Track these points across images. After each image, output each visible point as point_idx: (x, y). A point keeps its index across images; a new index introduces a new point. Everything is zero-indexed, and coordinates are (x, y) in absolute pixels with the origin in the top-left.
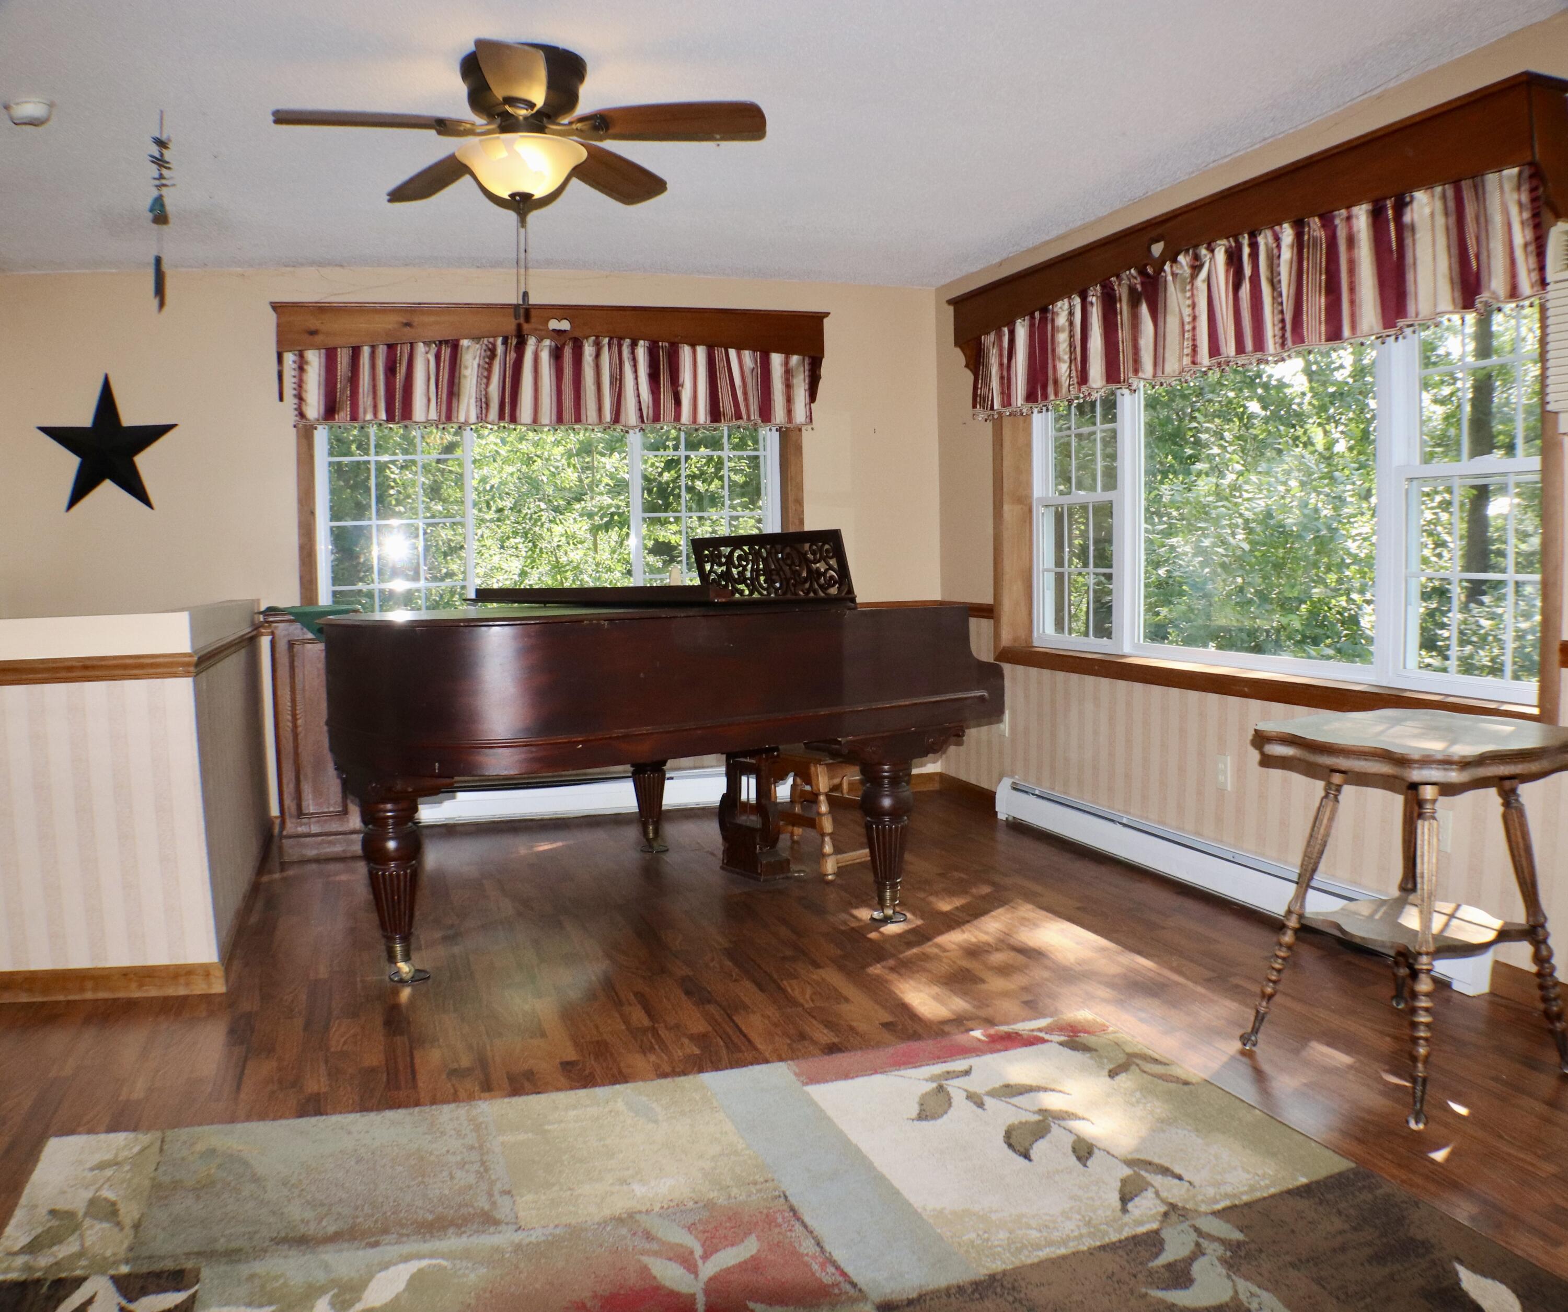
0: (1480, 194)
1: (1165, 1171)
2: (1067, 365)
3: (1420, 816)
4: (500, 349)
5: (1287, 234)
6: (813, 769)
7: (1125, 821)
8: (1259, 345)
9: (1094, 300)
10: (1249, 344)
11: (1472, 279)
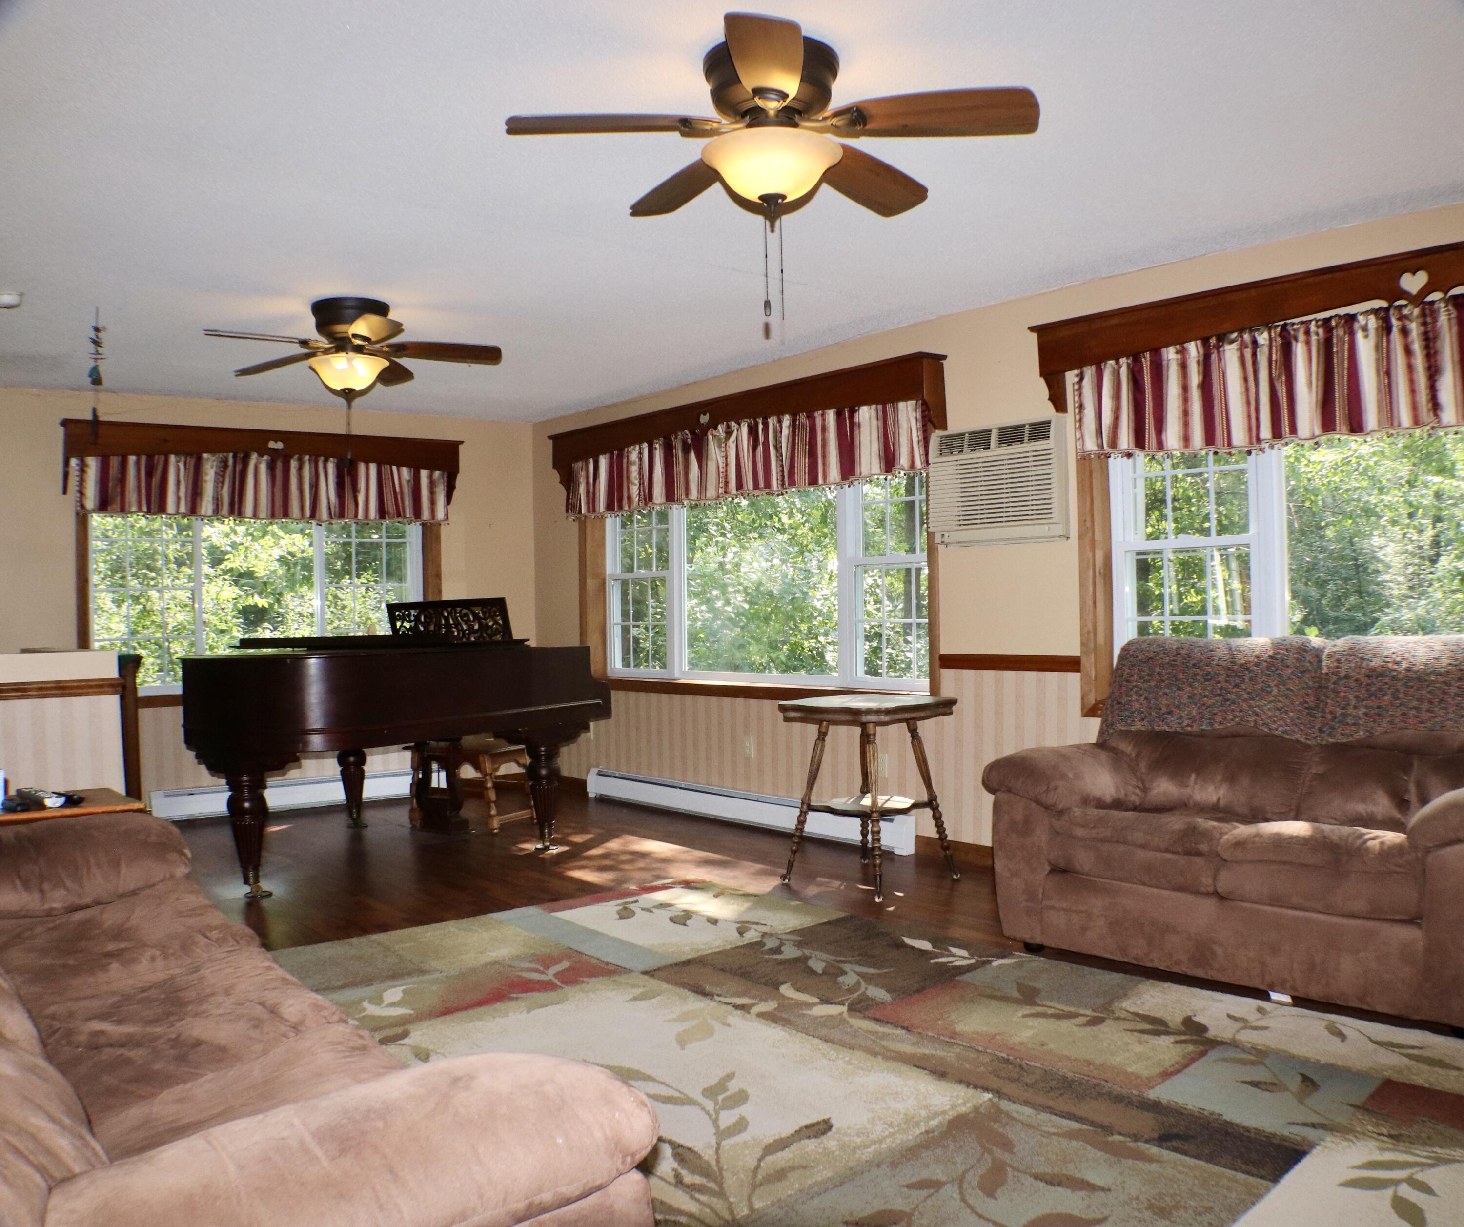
0: (896, 410)
1: (757, 924)
2: (637, 487)
3: (869, 742)
4: (231, 461)
5: (787, 420)
6: (481, 759)
7: (683, 786)
8: (768, 484)
9: (658, 446)
10: (761, 483)
11: (891, 457)
